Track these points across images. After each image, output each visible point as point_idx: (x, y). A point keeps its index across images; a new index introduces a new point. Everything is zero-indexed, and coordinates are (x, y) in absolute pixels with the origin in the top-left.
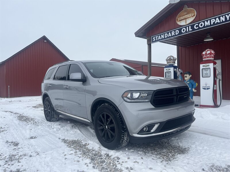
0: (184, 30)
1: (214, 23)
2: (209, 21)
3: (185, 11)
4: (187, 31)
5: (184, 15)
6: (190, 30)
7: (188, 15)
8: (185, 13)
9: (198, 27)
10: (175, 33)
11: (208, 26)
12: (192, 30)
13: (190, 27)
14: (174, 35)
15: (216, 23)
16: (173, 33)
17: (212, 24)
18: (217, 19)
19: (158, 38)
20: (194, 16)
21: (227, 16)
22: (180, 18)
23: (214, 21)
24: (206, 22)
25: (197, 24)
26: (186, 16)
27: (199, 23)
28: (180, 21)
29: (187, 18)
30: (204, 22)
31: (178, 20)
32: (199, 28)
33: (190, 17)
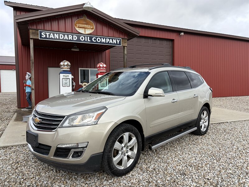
0: (82, 38)
1: (108, 42)
2: (105, 39)
3: (85, 20)
4: (86, 40)
5: (83, 24)
6: (89, 40)
7: (87, 25)
8: (84, 23)
9: (95, 41)
10: (73, 38)
11: (103, 43)
12: (90, 41)
13: (88, 37)
14: (72, 39)
15: (110, 43)
16: (70, 37)
17: (107, 42)
18: (111, 40)
19: (49, 35)
20: (93, 29)
21: (117, 40)
22: (79, 25)
23: (108, 41)
24: (102, 39)
25: (95, 38)
26: (85, 25)
27: (97, 38)
28: (78, 27)
29: (86, 28)
30: (101, 38)
31: (76, 26)
32: (97, 42)
33: (89, 29)
